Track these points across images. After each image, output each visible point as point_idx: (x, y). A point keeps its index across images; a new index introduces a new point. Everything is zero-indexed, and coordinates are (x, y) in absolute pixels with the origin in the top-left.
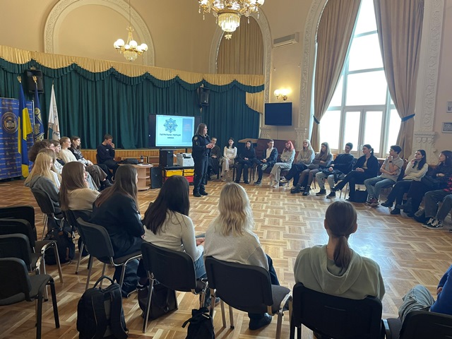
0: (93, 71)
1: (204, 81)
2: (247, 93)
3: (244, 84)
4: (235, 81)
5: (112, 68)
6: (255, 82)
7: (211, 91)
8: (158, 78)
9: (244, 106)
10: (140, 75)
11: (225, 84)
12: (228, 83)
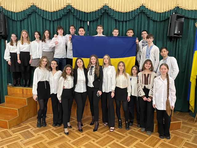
0: (50, 11)
5: (69, 6)
7: (187, 19)
8: (117, 10)
10: (97, 9)
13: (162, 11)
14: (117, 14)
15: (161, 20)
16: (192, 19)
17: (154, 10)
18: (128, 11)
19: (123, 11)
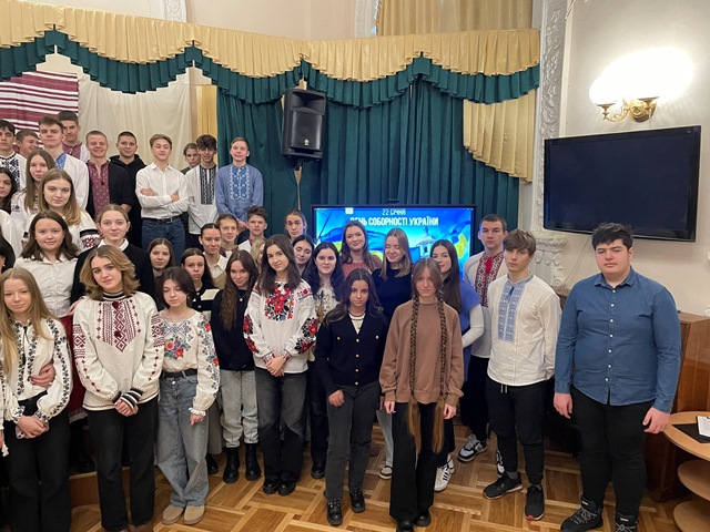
1: (304, 69)
2: (467, 104)
3: (454, 68)
4: (421, 60)
6: (502, 60)
7: (331, 102)
9: (456, 154)
11: (383, 74)
12: (392, 71)
13: (258, 74)
14: (103, 65)
15: (257, 102)
16: (346, 106)
17: (232, 67)
18: (142, 60)
19: (123, 58)
